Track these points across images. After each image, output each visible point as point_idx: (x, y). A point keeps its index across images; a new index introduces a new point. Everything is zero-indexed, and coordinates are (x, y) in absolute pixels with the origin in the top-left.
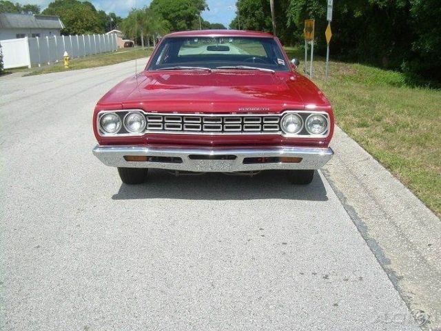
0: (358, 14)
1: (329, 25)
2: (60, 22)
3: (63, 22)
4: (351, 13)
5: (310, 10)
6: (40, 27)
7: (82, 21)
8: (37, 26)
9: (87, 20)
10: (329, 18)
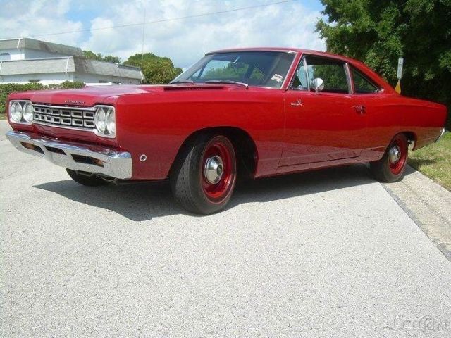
0: (429, 76)
1: (399, 83)
2: (141, 73)
3: (144, 73)
4: (422, 75)
5: (383, 72)
6: (122, 76)
7: (162, 74)
8: (119, 75)
9: (166, 73)
10: (399, 76)
